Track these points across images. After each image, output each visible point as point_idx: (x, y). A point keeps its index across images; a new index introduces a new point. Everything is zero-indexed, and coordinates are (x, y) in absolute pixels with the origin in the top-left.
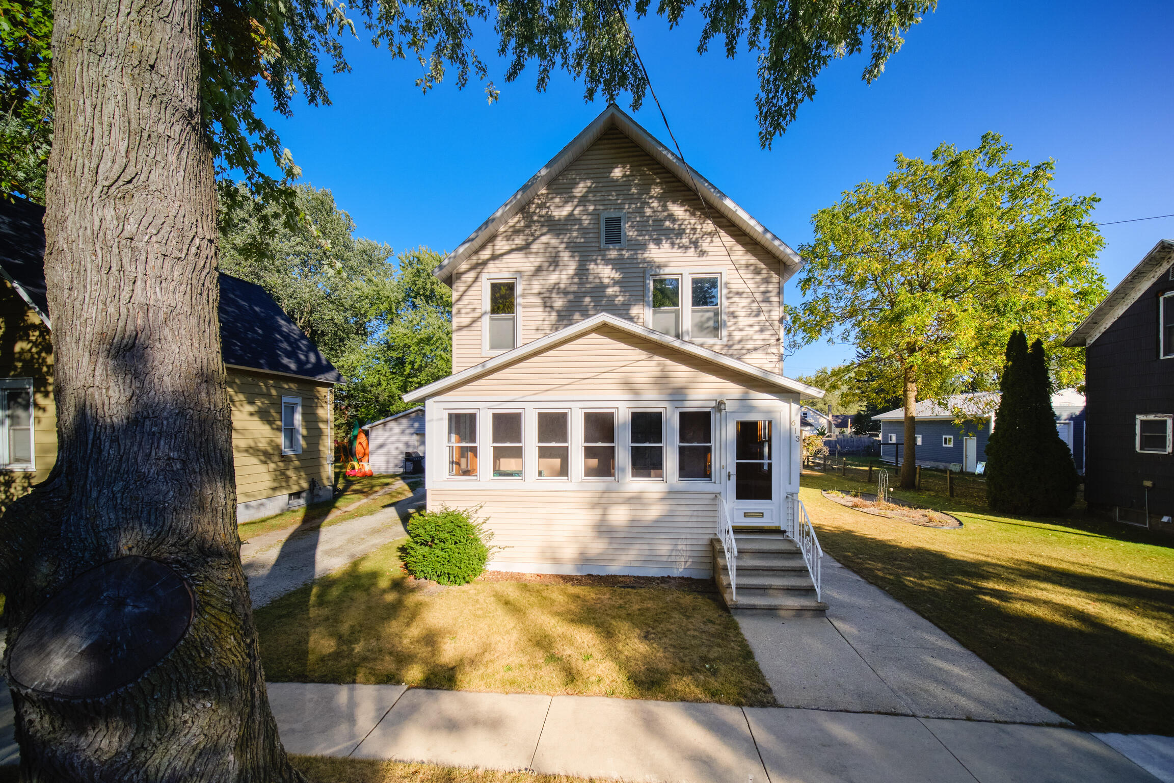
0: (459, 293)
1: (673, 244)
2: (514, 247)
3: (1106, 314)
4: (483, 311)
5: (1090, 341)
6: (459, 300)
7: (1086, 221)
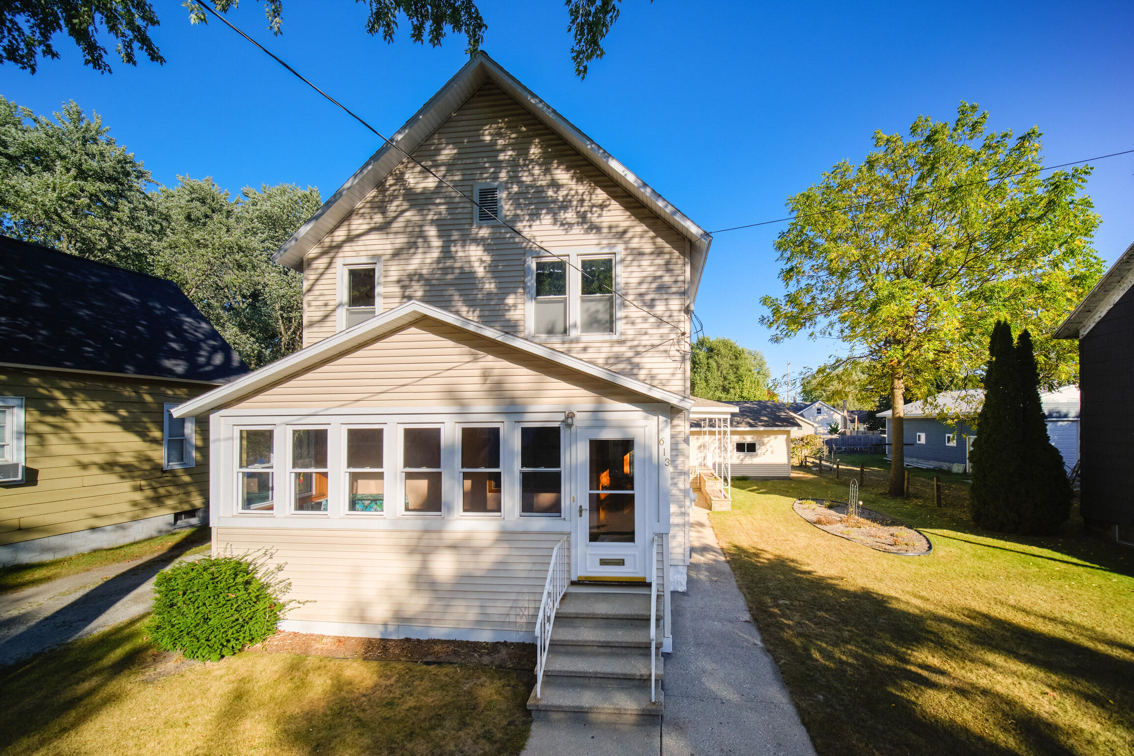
0: (311, 282)
1: (555, 221)
2: (373, 225)
3: (1101, 300)
4: (337, 302)
5: (1084, 332)
6: (309, 290)
7: (1077, 197)
